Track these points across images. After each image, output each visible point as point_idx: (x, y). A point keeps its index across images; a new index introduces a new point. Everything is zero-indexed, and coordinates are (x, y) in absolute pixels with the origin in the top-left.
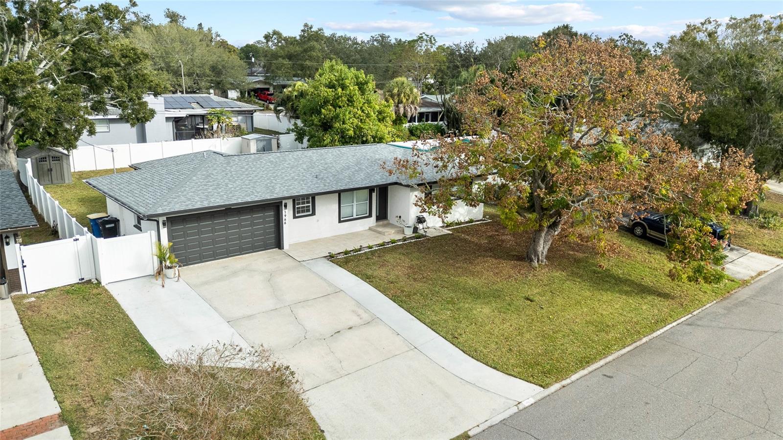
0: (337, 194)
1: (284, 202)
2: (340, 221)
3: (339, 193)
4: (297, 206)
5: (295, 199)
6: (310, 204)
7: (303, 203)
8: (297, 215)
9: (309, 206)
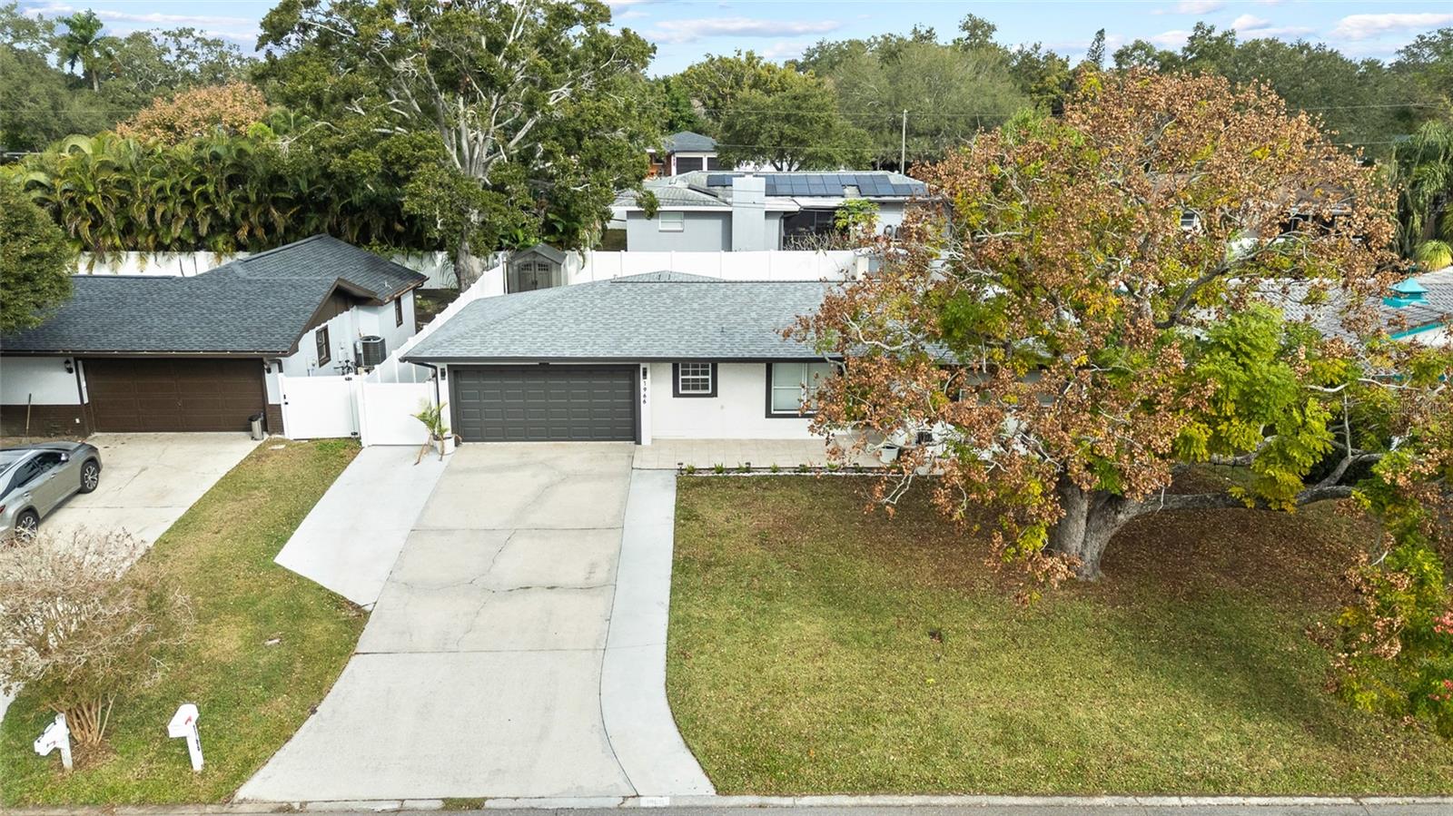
0: (765, 365)
1: (643, 365)
2: (769, 415)
3: (770, 364)
4: (681, 377)
5: (678, 365)
6: (710, 377)
7: (696, 373)
8: (681, 392)
9: (707, 380)
